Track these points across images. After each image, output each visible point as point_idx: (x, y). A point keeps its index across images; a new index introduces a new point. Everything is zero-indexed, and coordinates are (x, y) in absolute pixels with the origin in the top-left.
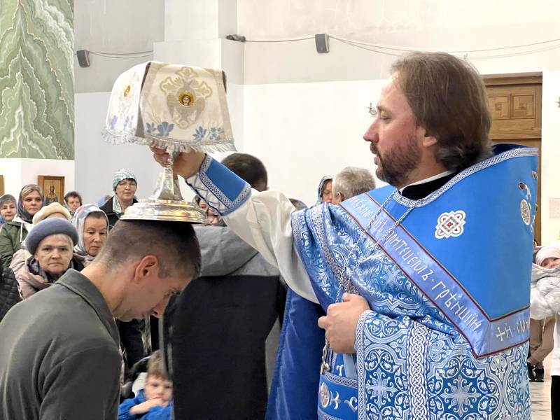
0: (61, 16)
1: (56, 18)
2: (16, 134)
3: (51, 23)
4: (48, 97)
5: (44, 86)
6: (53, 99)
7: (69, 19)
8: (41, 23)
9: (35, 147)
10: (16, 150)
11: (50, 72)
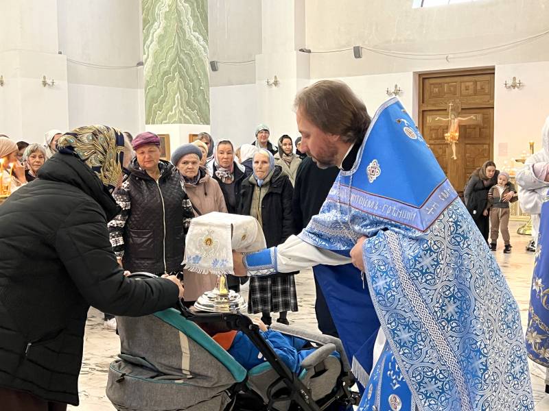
0: (201, 38)
1: (198, 39)
2: (176, 110)
3: (195, 42)
4: (194, 87)
5: (192, 81)
6: (197, 89)
7: (205, 40)
8: (189, 43)
9: (187, 117)
10: (176, 119)
11: (195, 72)
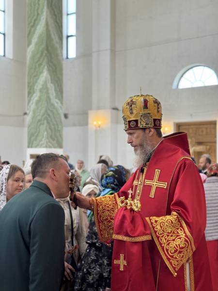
0: (59, 102)
1: (57, 103)
6: (56, 129)
9: (50, 144)
